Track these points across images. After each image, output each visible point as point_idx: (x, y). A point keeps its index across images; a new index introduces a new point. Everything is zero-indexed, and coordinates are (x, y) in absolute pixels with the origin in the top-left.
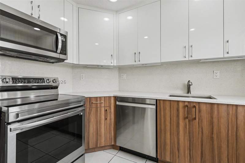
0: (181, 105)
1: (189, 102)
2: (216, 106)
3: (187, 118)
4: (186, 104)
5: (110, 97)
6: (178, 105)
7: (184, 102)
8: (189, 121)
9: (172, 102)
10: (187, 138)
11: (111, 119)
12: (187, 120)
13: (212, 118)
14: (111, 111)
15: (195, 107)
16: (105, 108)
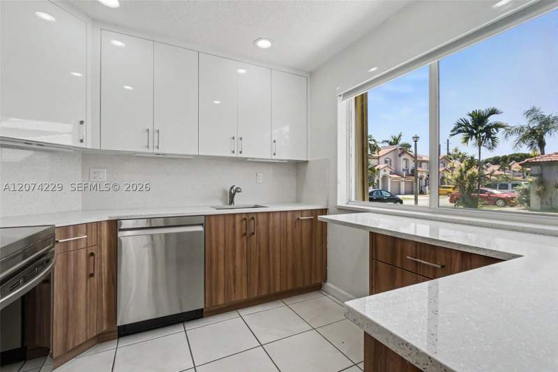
0: (238, 218)
1: (246, 213)
2: (271, 215)
3: (245, 234)
4: (244, 216)
5: (98, 224)
6: (234, 219)
7: (242, 214)
8: (247, 238)
9: (227, 217)
10: (244, 261)
11: (101, 274)
12: (245, 238)
13: (268, 228)
14: (101, 255)
15: (253, 218)
16: (87, 250)
